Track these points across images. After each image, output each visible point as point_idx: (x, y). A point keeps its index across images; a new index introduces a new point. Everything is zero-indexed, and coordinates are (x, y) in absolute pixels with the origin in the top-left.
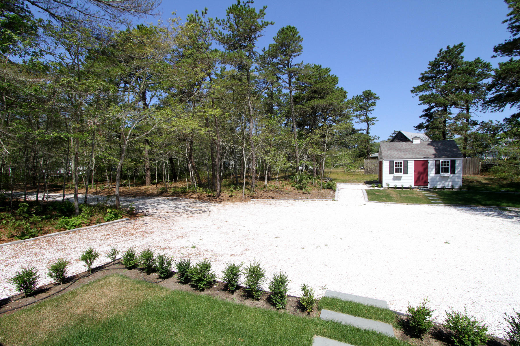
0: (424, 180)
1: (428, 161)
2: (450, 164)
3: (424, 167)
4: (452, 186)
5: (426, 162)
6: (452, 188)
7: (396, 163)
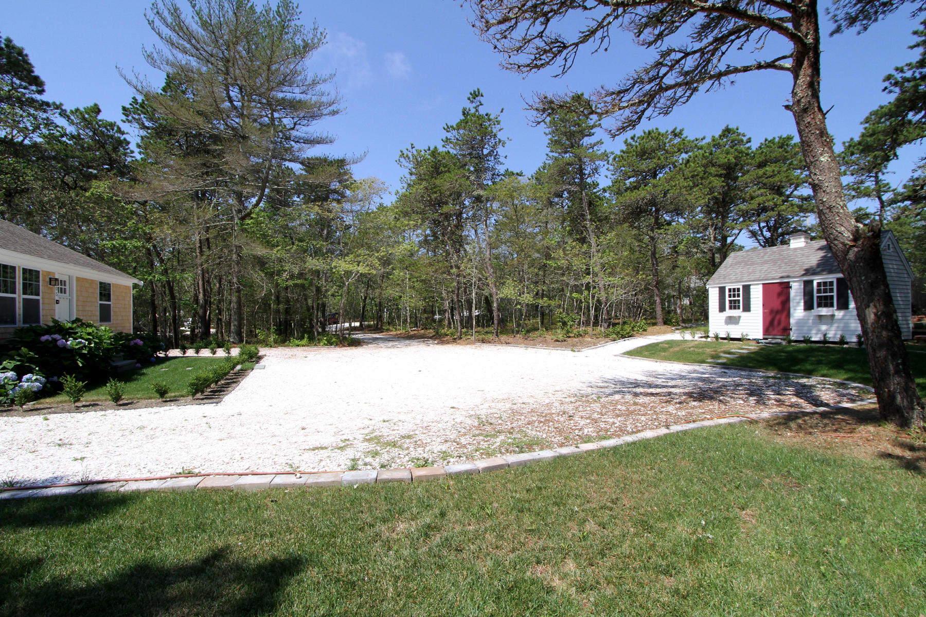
0: (782, 325)
1: (788, 283)
2: (835, 287)
3: (783, 298)
4: (842, 337)
5: (786, 287)
6: (842, 341)
7: (730, 290)
